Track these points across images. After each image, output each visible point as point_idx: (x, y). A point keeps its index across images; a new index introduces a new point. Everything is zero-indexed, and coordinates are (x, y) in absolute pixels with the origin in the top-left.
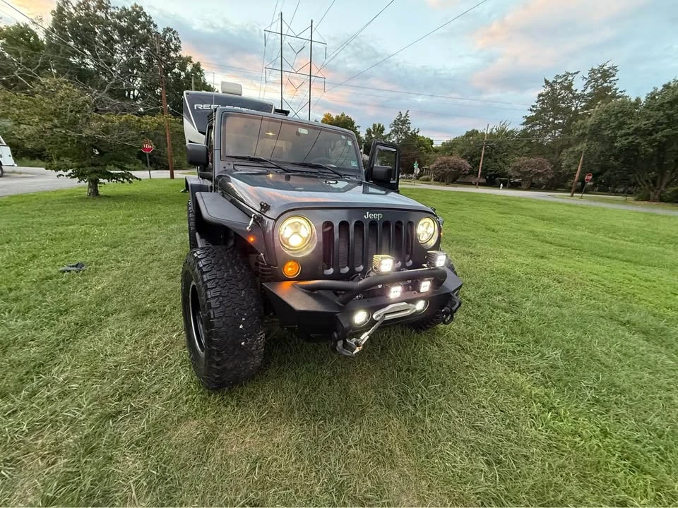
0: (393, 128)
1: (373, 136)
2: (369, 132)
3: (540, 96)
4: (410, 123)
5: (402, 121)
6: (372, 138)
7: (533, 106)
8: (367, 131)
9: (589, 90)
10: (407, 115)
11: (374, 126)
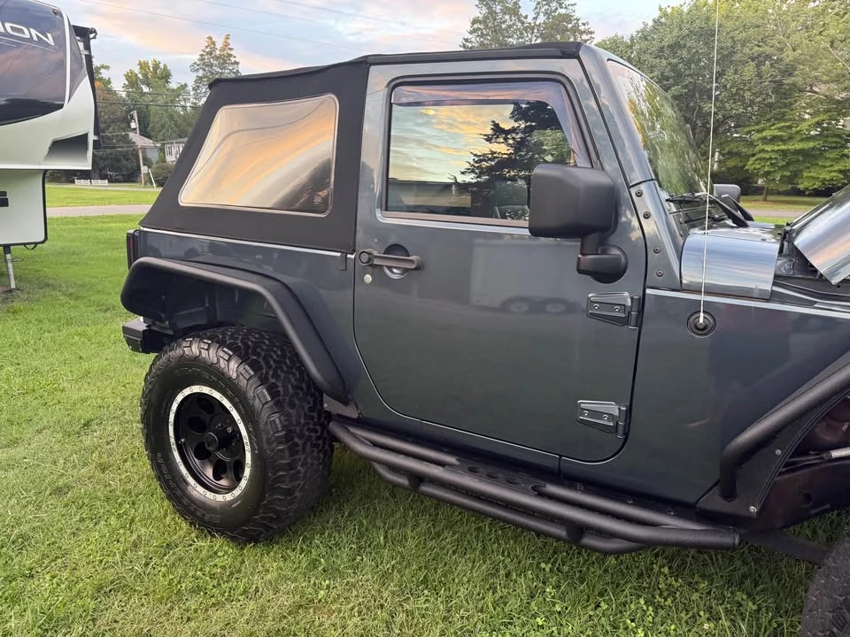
0: (201, 73)
1: (146, 89)
2: (132, 81)
3: (475, 22)
4: (237, 63)
5: (217, 58)
6: (143, 94)
7: (466, 40)
8: (127, 77)
9: (542, 19)
10: (226, 45)
11: (143, 65)
